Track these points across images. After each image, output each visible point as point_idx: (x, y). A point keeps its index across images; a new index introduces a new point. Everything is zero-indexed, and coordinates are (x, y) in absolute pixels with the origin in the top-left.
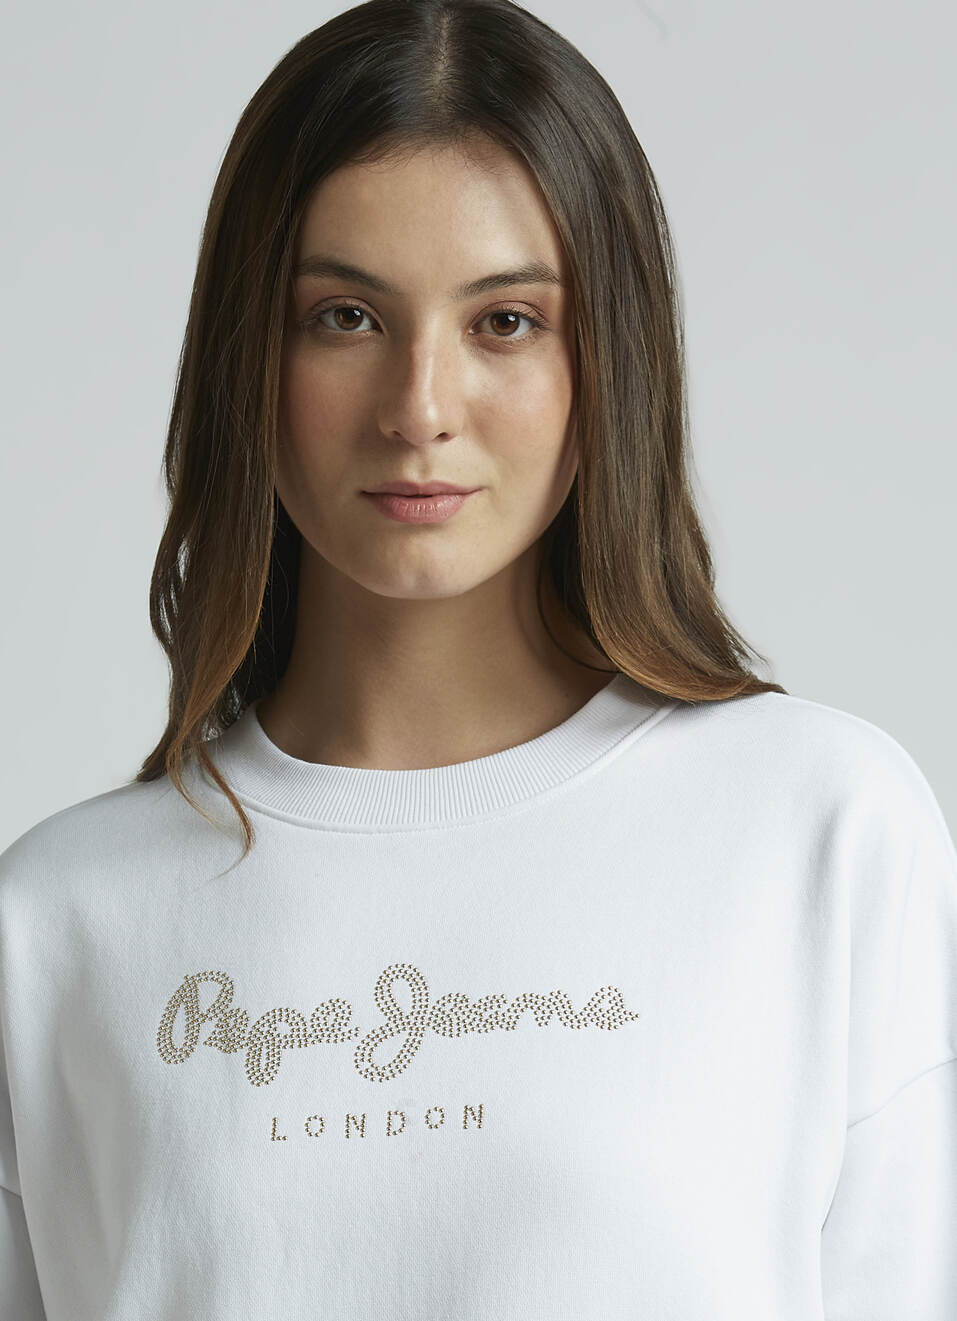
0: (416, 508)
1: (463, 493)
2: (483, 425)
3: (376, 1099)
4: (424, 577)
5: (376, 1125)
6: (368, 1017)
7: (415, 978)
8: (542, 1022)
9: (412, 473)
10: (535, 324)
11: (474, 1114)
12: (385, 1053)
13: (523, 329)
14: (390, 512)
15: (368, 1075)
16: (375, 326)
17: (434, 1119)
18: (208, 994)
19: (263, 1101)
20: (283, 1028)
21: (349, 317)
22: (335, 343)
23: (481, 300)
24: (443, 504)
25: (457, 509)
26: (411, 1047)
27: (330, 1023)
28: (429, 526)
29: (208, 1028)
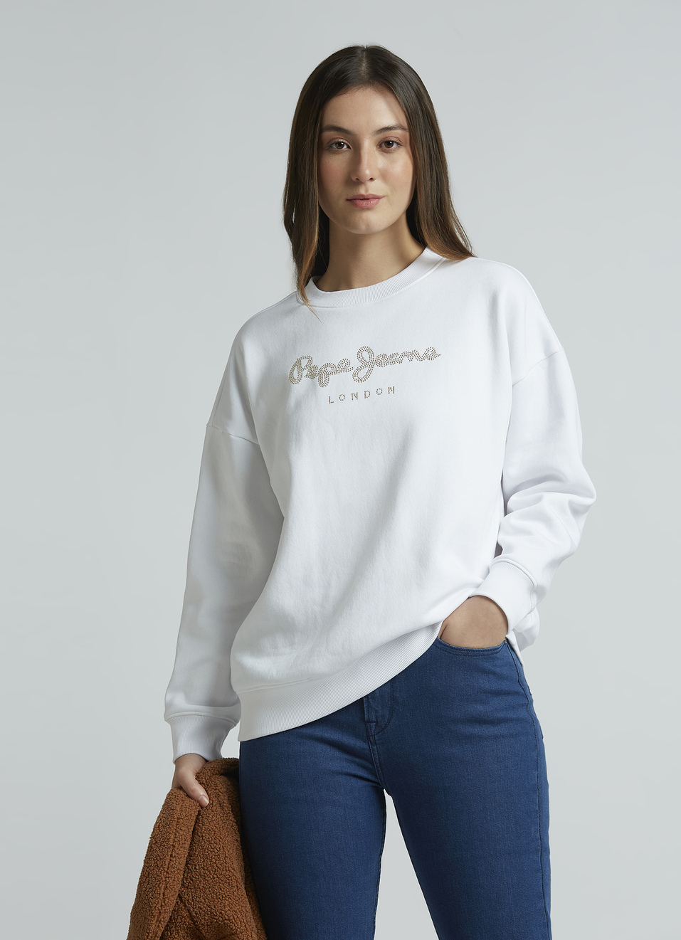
0: (364, 203)
1: (378, 198)
2: (385, 176)
3: (360, 388)
4: (368, 226)
5: (361, 395)
6: (355, 363)
7: (369, 351)
8: (410, 360)
9: (362, 191)
10: (398, 144)
11: (392, 389)
12: (362, 374)
13: (395, 145)
14: (356, 205)
15: (357, 381)
16: (348, 147)
17: (379, 392)
18: (304, 363)
19: (324, 392)
20: (329, 369)
21: (340, 145)
22: (335, 153)
23: (381, 136)
24: (373, 202)
25: (377, 203)
26: (370, 371)
27: (344, 366)
28: (368, 209)
29: (305, 372)
